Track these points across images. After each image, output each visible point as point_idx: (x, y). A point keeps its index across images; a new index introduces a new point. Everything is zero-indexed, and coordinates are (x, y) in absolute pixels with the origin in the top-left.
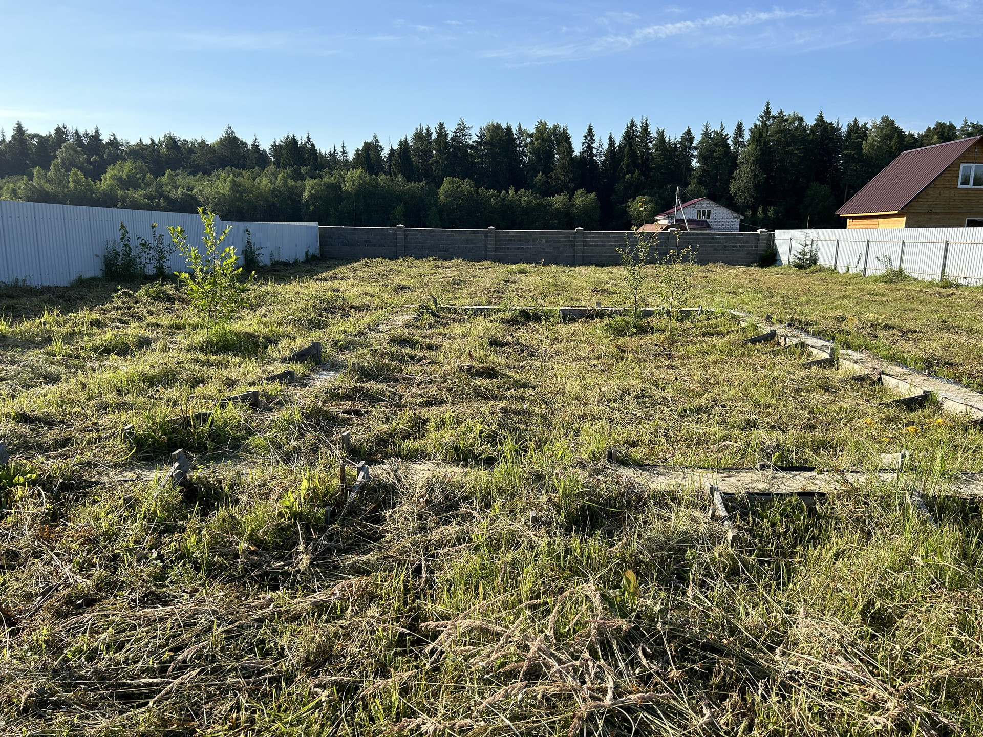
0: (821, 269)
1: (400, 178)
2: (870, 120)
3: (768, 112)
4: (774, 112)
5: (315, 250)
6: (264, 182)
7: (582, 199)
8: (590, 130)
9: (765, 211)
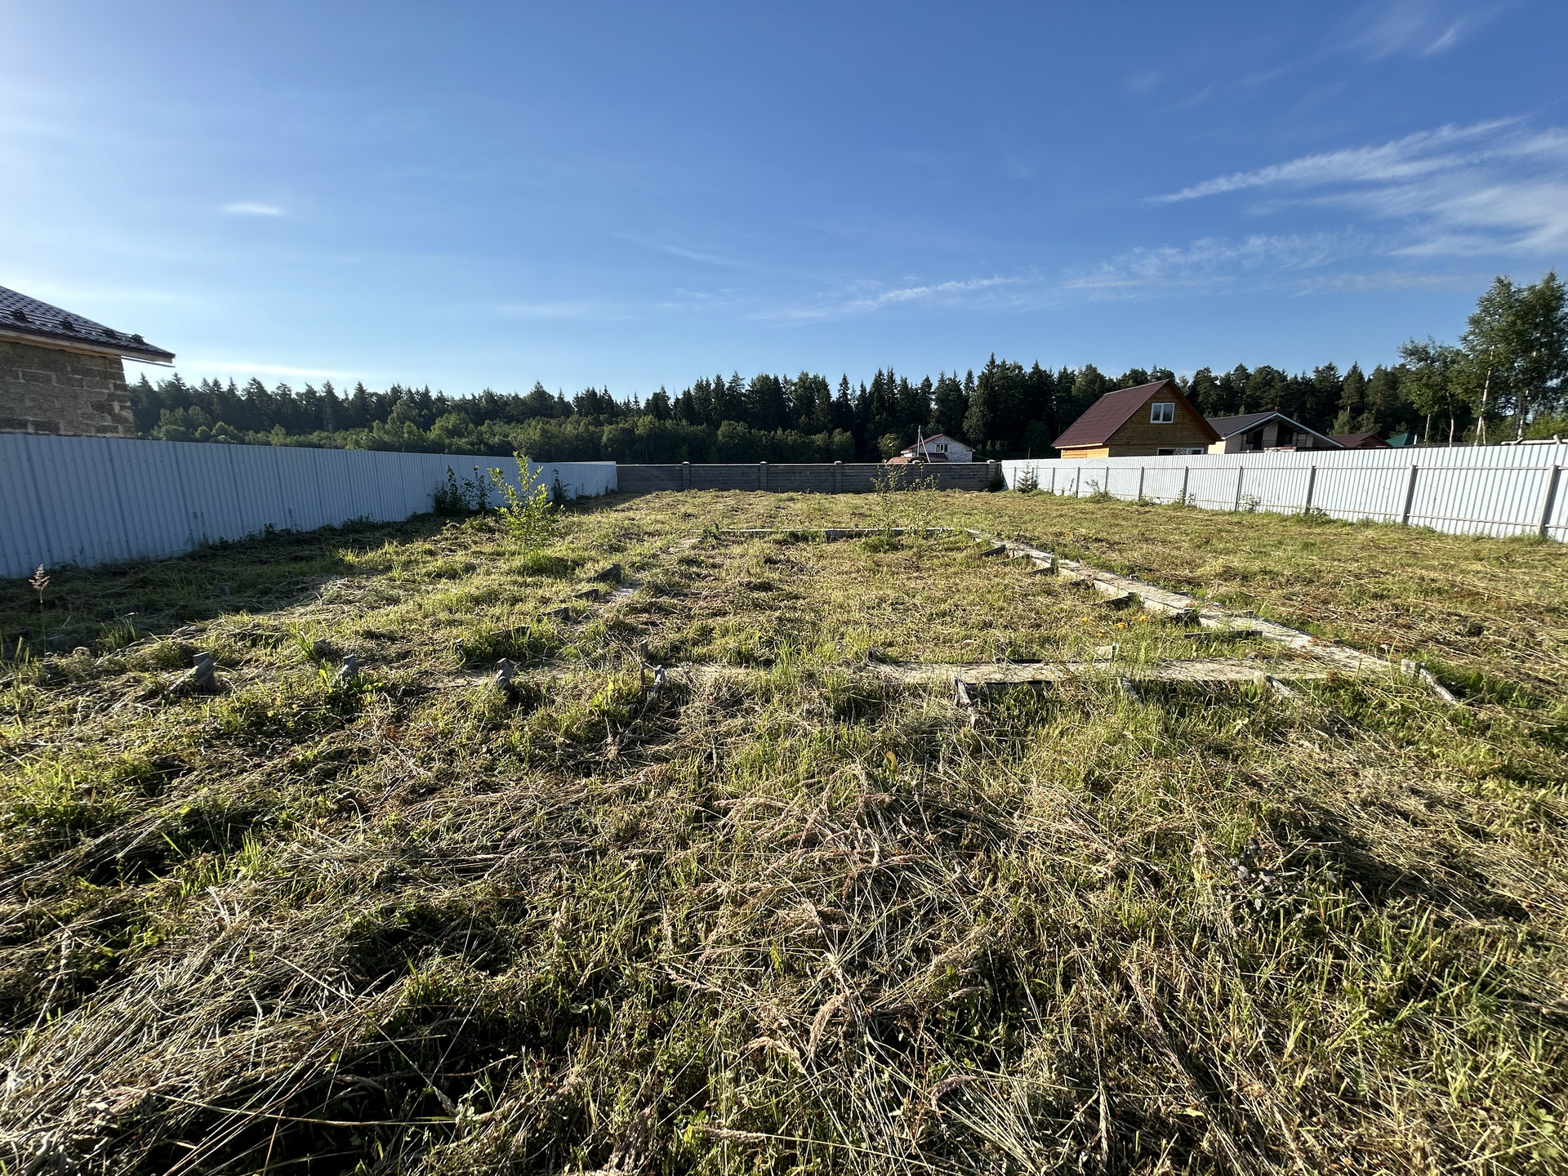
0: (1041, 493)
1: (684, 422)
2: (1076, 368)
3: (993, 362)
4: (998, 362)
5: (613, 485)
6: (569, 429)
7: (839, 436)
8: (845, 379)
9: (993, 445)
